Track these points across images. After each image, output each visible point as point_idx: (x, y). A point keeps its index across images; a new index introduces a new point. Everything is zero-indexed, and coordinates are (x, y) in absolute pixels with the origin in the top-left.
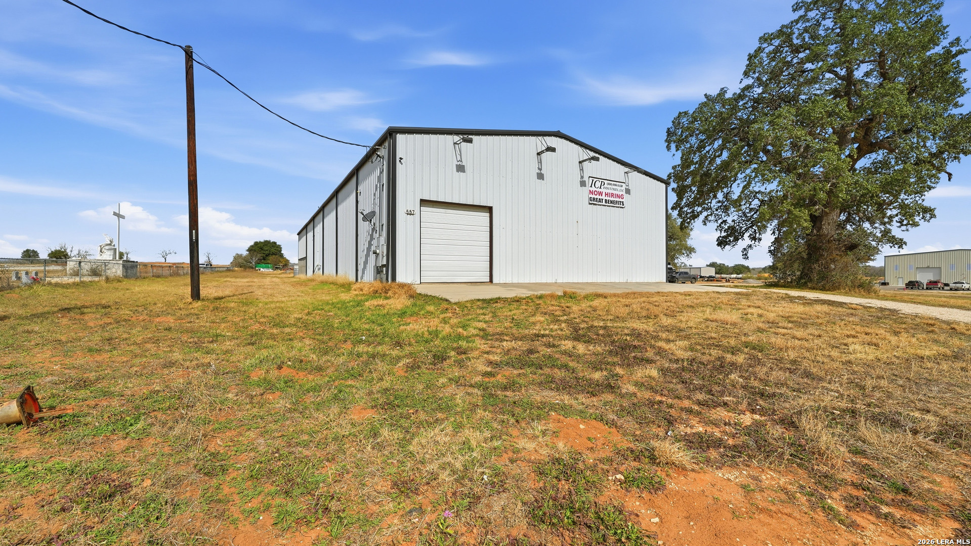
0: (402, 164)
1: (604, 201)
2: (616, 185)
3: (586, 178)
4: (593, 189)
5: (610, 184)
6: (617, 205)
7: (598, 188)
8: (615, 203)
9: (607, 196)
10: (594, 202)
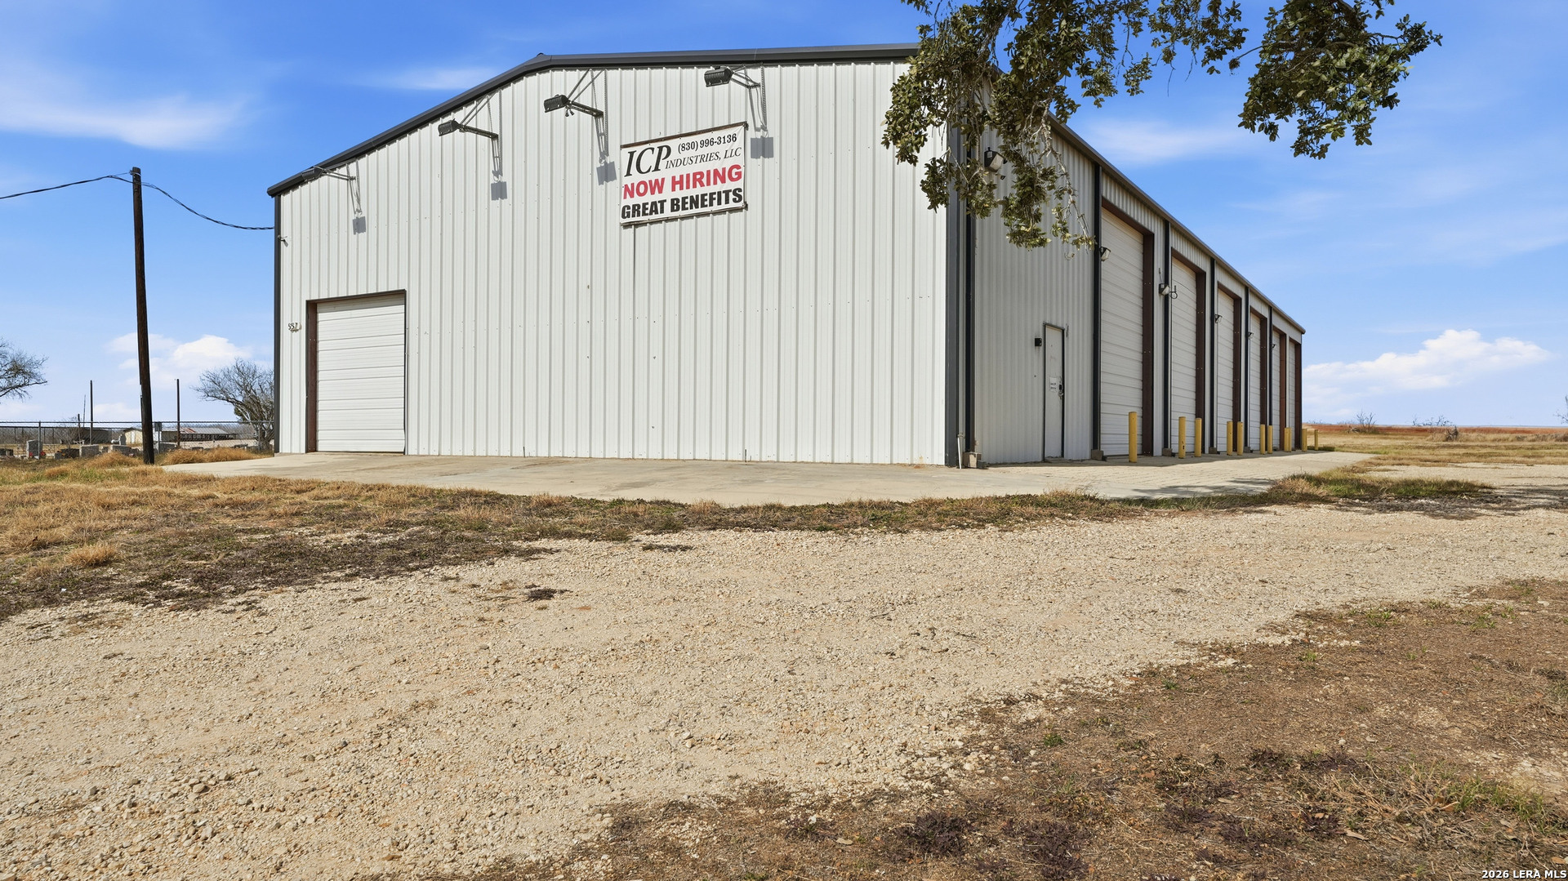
0: (287, 245)
1: (667, 206)
2: (711, 142)
3: (614, 155)
4: (636, 178)
5: (692, 146)
6: (716, 207)
7: (649, 171)
8: (707, 203)
9: (678, 186)
10: (636, 219)
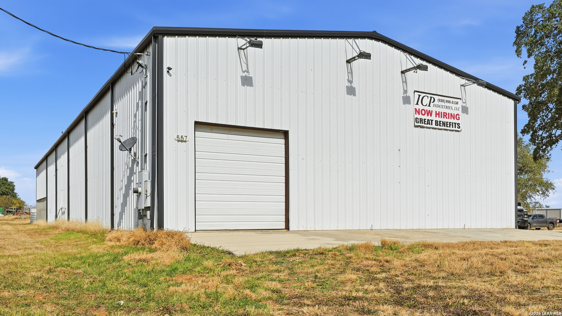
0: (170, 75)
1: (434, 122)
2: (449, 102)
3: (410, 93)
4: (420, 107)
5: (442, 101)
6: (451, 128)
7: (426, 105)
8: (448, 126)
9: (438, 116)
10: (421, 125)
